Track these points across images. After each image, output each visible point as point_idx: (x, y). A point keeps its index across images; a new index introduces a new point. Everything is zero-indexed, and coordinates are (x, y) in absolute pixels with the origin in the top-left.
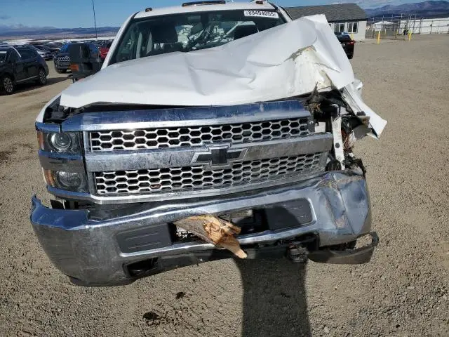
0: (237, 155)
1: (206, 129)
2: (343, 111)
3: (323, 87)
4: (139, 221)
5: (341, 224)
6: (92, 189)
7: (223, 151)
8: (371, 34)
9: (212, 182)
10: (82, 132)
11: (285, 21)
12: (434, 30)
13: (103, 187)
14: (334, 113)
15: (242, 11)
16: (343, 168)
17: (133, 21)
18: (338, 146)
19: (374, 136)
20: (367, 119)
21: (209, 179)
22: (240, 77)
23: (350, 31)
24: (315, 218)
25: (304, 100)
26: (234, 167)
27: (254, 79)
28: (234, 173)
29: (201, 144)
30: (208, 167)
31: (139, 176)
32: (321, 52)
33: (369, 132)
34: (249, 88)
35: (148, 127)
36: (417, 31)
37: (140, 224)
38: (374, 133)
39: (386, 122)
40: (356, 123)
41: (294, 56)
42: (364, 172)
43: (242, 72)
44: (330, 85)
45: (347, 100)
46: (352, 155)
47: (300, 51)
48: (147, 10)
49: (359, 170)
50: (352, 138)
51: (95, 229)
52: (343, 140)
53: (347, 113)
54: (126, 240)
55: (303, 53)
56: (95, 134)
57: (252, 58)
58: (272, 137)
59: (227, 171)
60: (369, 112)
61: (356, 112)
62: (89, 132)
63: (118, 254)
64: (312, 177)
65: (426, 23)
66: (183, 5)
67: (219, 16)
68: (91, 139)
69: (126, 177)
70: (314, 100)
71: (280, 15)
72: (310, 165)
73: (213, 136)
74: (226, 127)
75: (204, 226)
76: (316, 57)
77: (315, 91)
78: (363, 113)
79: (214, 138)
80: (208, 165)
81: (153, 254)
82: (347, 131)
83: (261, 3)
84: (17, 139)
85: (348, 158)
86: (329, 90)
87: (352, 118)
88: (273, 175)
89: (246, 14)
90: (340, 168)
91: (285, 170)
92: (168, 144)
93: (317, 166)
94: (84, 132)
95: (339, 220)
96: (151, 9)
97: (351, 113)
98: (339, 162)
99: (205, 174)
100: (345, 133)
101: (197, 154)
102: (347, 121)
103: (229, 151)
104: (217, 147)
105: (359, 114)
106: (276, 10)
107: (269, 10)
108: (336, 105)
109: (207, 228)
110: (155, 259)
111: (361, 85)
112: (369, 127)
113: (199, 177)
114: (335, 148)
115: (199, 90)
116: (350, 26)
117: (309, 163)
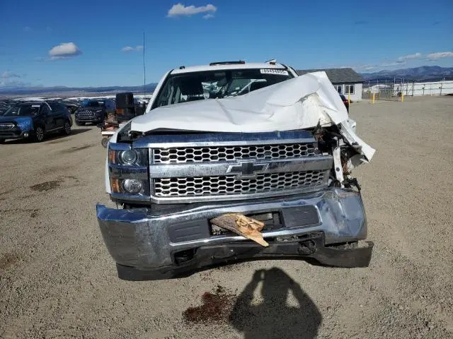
0: (260, 168)
1: (237, 148)
2: (341, 143)
3: (325, 123)
4: (187, 216)
5: (342, 227)
6: (152, 192)
7: (250, 165)
8: (366, 96)
9: (241, 189)
10: (148, 149)
11: (293, 77)
12: (427, 92)
13: (159, 191)
14: (335, 144)
15: (259, 70)
16: (343, 187)
17: (169, 76)
18: (338, 169)
19: (365, 161)
20: (360, 148)
21: (239, 187)
22: (262, 113)
23: (347, 92)
24: (321, 220)
25: (310, 132)
26: (258, 178)
27: (273, 114)
28: (258, 183)
29: (234, 159)
30: (239, 176)
31: (187, 182)
32: (322, 97)
33: (362, 158)
34: (270, 121)
35: (196, 146)
36: (410, 93)
37: (186, 219)
38: (366, 158)
39: (374, 151)
40: (352, 152)
41: (302, 100)
42: (359, 189)
43: (263, 111)
44: (330, 121)
45: (344, 134)
46: (349, 177)
47: (306, 97)
48: (181, 68)
49: (355, 188)
50: (350, 164)
51: (153, 221)
52: (343, 166)
53: (344, 144)
54: (175, 231)
55: (310, 98)
56: (157, 151)
57: (270, 101)
58: (287, 157)
59: (253, 181)
60: (361, 143)
61: (351, 143)
62: (152, 149)
63: (168, 243)
64: (318, 190)
65: (418, 86)
66: (211, 65)
67: (240, 73)
68: (154, 155)
69: (177, 183)
70: (318, 132)
71: (289, 72)
72: (316, 181)
73: (242, 154)
74: (253, 148)
75: (236, 221)
76: (319, 101)
77: (319, 126)
78: (356, 144)
79: (244, 156)
80: (240, 175)
81: (196, 244)
82: (345, 159)
83: (274, 64)
84: (62, 173)
85: (346, 179)
86: (329, 125)
87: (348, 148)
88: (288, 187)
89: (262, 72)
90: (340, 186)
91: (297, 184)
92: (209, 159)
93: (321, 181)
94: (150, 150)
95: (340, 223)
96: (184, 67)
97: (348, 144)
98: (339, 181)
99: (236, 183)
100: (344, 161)
101: (230, 167)
102: (345, 152)
103: (255, 165)
104: (246, 161)
105: (353, 144)
106: (286, 69)
107: (280, 69)
108: (336, 138)
109: (238, 222)
110: (197, 248)
111: (355, 124)
112: (362, 154)
113: (232, 185)
114: (336, 171)
115: (232, 120)
116: (347, 88)
117: (316, 179)
